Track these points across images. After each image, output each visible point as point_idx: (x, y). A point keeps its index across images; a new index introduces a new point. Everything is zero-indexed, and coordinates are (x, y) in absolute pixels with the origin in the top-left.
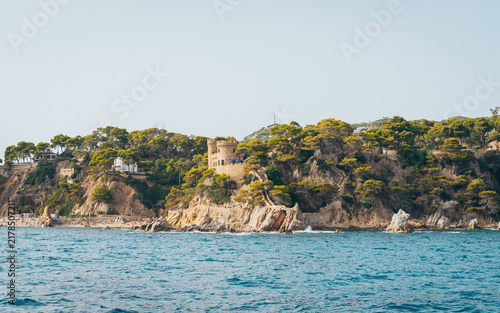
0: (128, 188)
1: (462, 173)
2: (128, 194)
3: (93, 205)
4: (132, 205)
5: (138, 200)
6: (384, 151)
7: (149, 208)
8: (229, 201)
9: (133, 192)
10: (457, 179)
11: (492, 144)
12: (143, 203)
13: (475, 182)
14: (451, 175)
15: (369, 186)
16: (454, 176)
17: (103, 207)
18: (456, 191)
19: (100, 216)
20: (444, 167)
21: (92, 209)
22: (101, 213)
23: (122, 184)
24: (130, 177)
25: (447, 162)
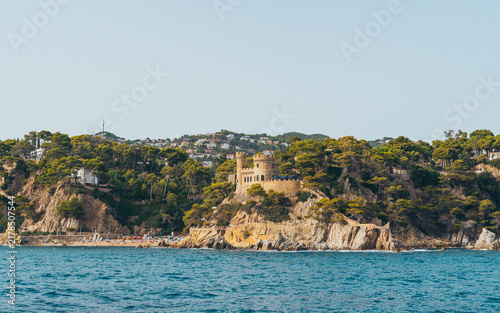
0: (97, 202)
1: (470, 194)
2: (99, 208)
3: (60, 221)
4: (105, 222)
5: (111, 216)
6: (395, 171)
7: (123, 226)
8: (288, 218)
9: (104, 207)
10: (467, 200)
11: (479, 166)
12: (117, 219)
13: (485, 203)
14: (460, 196)
15: (402, 205)
16: (463, 197)
17: (72, 223)
18: (466, 211)
19: (69, 234)
20: (453, 188)
21: (59, 225)
22: (72, 230)
23: (90, 197)
24: (96, 190)
25: (455, 182)
